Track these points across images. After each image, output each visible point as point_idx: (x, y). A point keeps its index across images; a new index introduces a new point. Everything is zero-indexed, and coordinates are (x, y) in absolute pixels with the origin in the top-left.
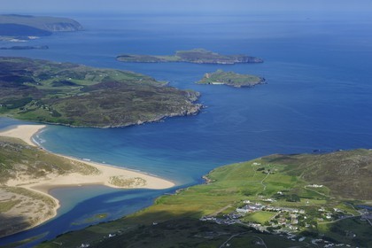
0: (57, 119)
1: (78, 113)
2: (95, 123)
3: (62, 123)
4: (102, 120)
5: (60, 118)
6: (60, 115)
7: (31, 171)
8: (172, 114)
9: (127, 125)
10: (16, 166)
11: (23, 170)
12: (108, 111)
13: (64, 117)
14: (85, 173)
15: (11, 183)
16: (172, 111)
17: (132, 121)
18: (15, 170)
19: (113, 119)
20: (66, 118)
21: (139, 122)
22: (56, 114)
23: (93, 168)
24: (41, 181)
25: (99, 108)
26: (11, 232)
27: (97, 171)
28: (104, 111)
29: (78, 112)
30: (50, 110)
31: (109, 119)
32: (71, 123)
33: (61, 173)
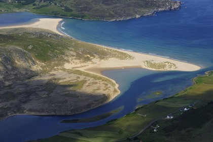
0: (69, 13)
1: (85, 9)
2: (102, 17)
3: (74, 17)
4: (108, 14)
5: (72, 13)
6: (72, 10)
7: (79, 57)
8: (160, 9)
9: (128, 18)
10: (67, 52)
11: (73, 56)
12: (110, 7)
13: (75, 12)
14: (121, 58)
15: (67, 66)
16: (159, 7)
17: (131, 15)
18: (67, 56)
19: (116, 13)
20: (77, 13)
21: (137, 16)
22: (67, 10)
23: (125, 54)
24: (89, 65)
25: (101, 4)
26: (94, 106)
27: (130, 57)
28: (107, 7)
29: (86, 7)
30: (61, 6)
31: (113, 13)
32: (82, 17)
33: (102, 58)
